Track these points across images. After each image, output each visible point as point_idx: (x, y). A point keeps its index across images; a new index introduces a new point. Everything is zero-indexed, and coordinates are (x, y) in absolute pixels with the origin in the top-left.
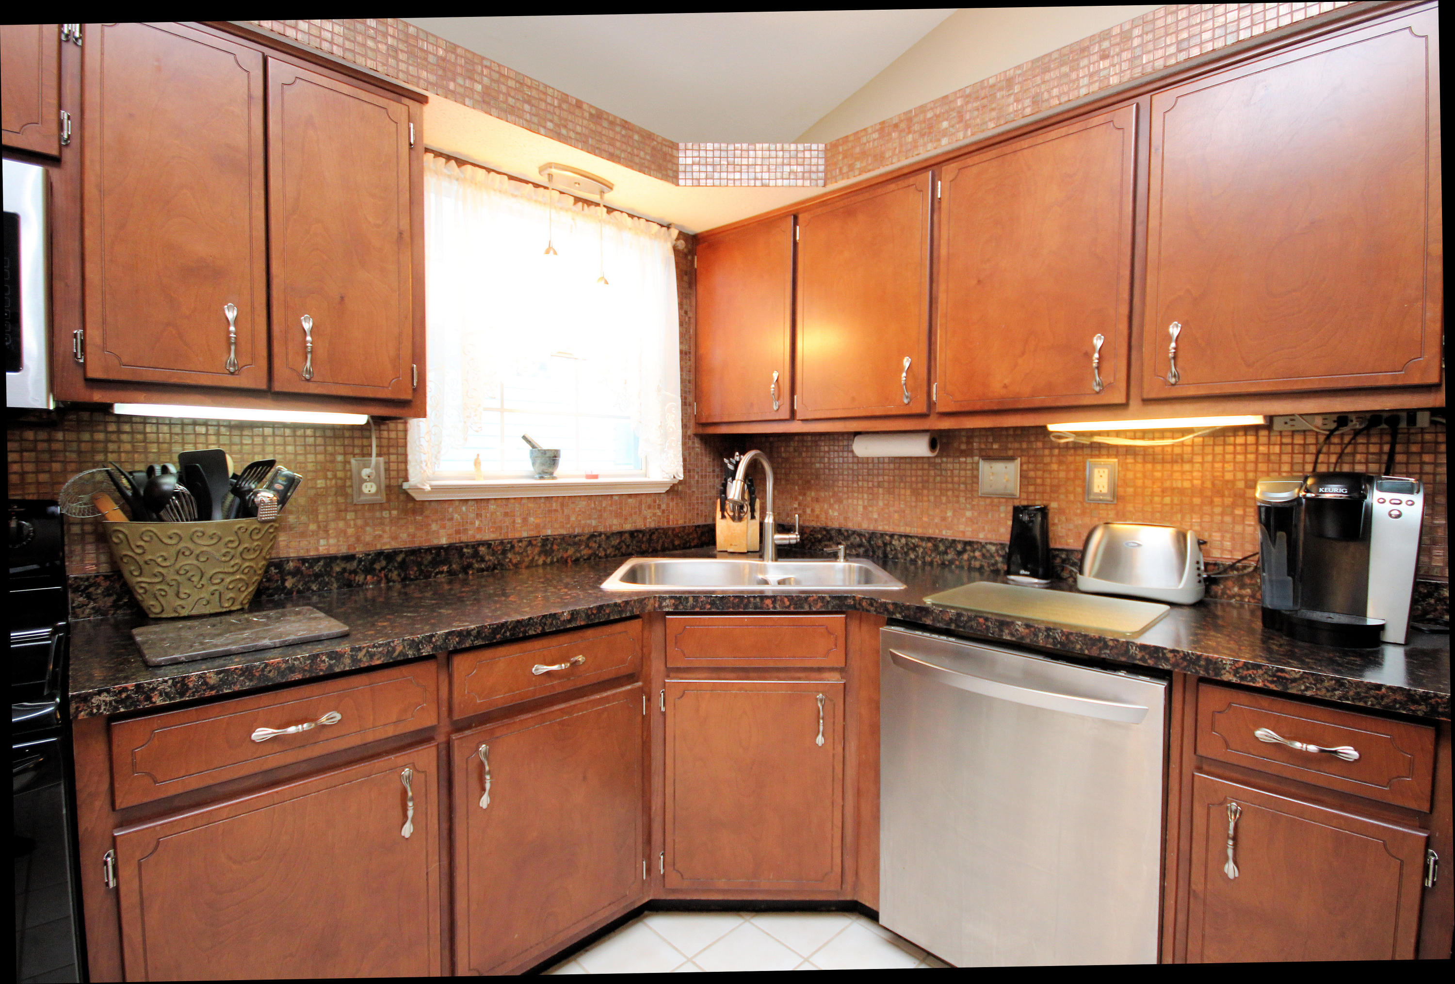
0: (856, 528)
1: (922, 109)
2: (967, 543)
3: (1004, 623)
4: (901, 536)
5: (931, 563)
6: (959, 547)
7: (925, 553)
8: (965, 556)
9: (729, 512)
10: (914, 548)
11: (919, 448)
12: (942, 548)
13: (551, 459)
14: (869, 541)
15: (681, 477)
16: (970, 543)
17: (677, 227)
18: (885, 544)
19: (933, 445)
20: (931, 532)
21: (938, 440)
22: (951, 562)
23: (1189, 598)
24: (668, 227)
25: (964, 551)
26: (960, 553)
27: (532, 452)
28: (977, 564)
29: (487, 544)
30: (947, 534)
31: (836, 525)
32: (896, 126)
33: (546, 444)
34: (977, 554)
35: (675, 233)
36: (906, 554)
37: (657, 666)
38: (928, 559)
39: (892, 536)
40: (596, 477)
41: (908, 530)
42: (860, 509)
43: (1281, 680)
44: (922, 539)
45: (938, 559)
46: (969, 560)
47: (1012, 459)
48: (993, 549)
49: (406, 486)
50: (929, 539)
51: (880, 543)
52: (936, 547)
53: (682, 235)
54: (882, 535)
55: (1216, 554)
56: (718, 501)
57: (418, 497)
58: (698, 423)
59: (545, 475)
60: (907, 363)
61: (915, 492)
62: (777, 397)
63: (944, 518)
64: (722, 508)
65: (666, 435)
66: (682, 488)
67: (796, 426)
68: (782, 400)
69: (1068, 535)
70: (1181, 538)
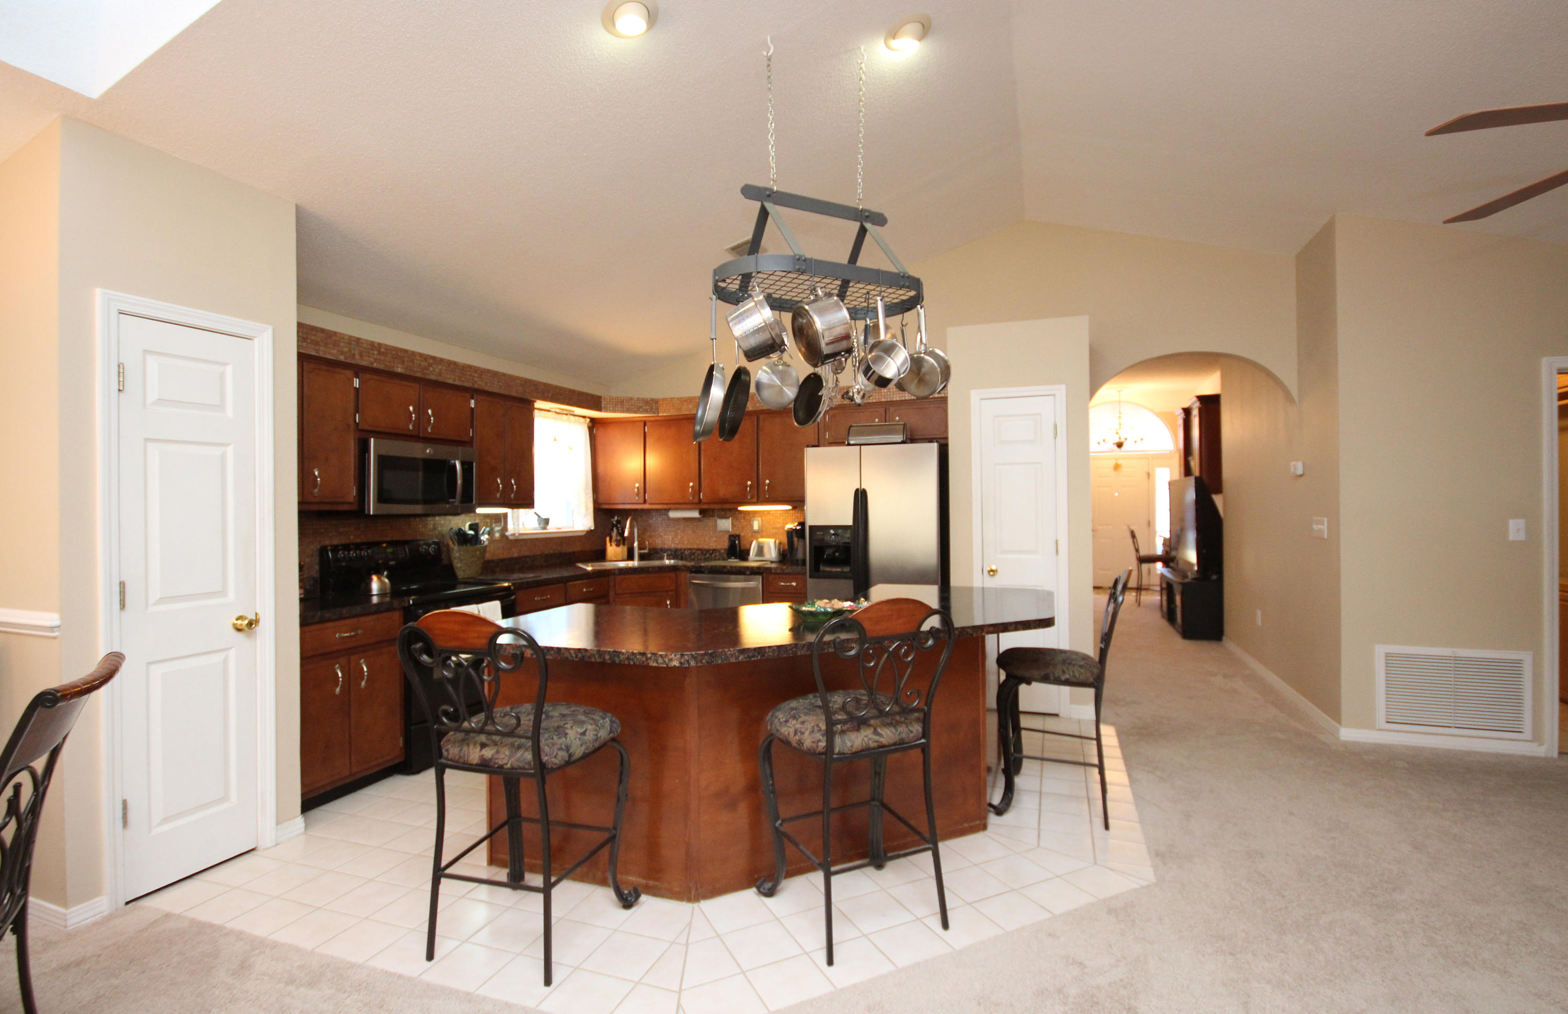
0: (669, 547)
2: (713, 550)
3: (724, 567)
4: (688, 549)
5: (700, 559)
6: (711, 552)
7: (698, 555)
8: (713, 555)
9: (613, 544)
10: (694, 554)
11: (695, 514)
12: (705, 552)
13: (547, 521)
14: (675, 552)
15: (593, 528)
16: (715, 550)
17: (588, 417)
18: (682, 554)
19: (700, 513)
20: (700, 547)
21: (702, 512)
22: (708, 557)
23: (777, 560)
24: (584, 417)
25: (713, 553)
26: (711, 554)
27: (538, 520)
29: (529, 557)
30: (706, 547)
32: (686, 401)
33: (544, 516)
34: (717, 554)
36: (690, 556)
37: (612, 594)
38: (699, 557)
39: (685, 550)
40: (560, 529)
41: (691, 547)
42: (670, 539)
43: (782, 570)
44: (697, 550)
45: (703, 557)
46: (715, 556)
47: (728, 518)
48: (723, 551)
49: (507, 534)
50: (700, 550)
51: (680, 553)
52: (702, 552)
53: (591, 421)
54: (681, 550)
55: (783, 546)
56: (608, 539)
57: (511, 538)
58: (596, 502)
59: (545, 528)
60: (691, 484)
61: (694, 532)
62: (638, 494)
63: (705, 541)
64: (611, 541)
65: (587, 509)
66: (589, 533)
67: (646, 506)
68: (640, 495)
69: (745, 546)
70: (775, 542)
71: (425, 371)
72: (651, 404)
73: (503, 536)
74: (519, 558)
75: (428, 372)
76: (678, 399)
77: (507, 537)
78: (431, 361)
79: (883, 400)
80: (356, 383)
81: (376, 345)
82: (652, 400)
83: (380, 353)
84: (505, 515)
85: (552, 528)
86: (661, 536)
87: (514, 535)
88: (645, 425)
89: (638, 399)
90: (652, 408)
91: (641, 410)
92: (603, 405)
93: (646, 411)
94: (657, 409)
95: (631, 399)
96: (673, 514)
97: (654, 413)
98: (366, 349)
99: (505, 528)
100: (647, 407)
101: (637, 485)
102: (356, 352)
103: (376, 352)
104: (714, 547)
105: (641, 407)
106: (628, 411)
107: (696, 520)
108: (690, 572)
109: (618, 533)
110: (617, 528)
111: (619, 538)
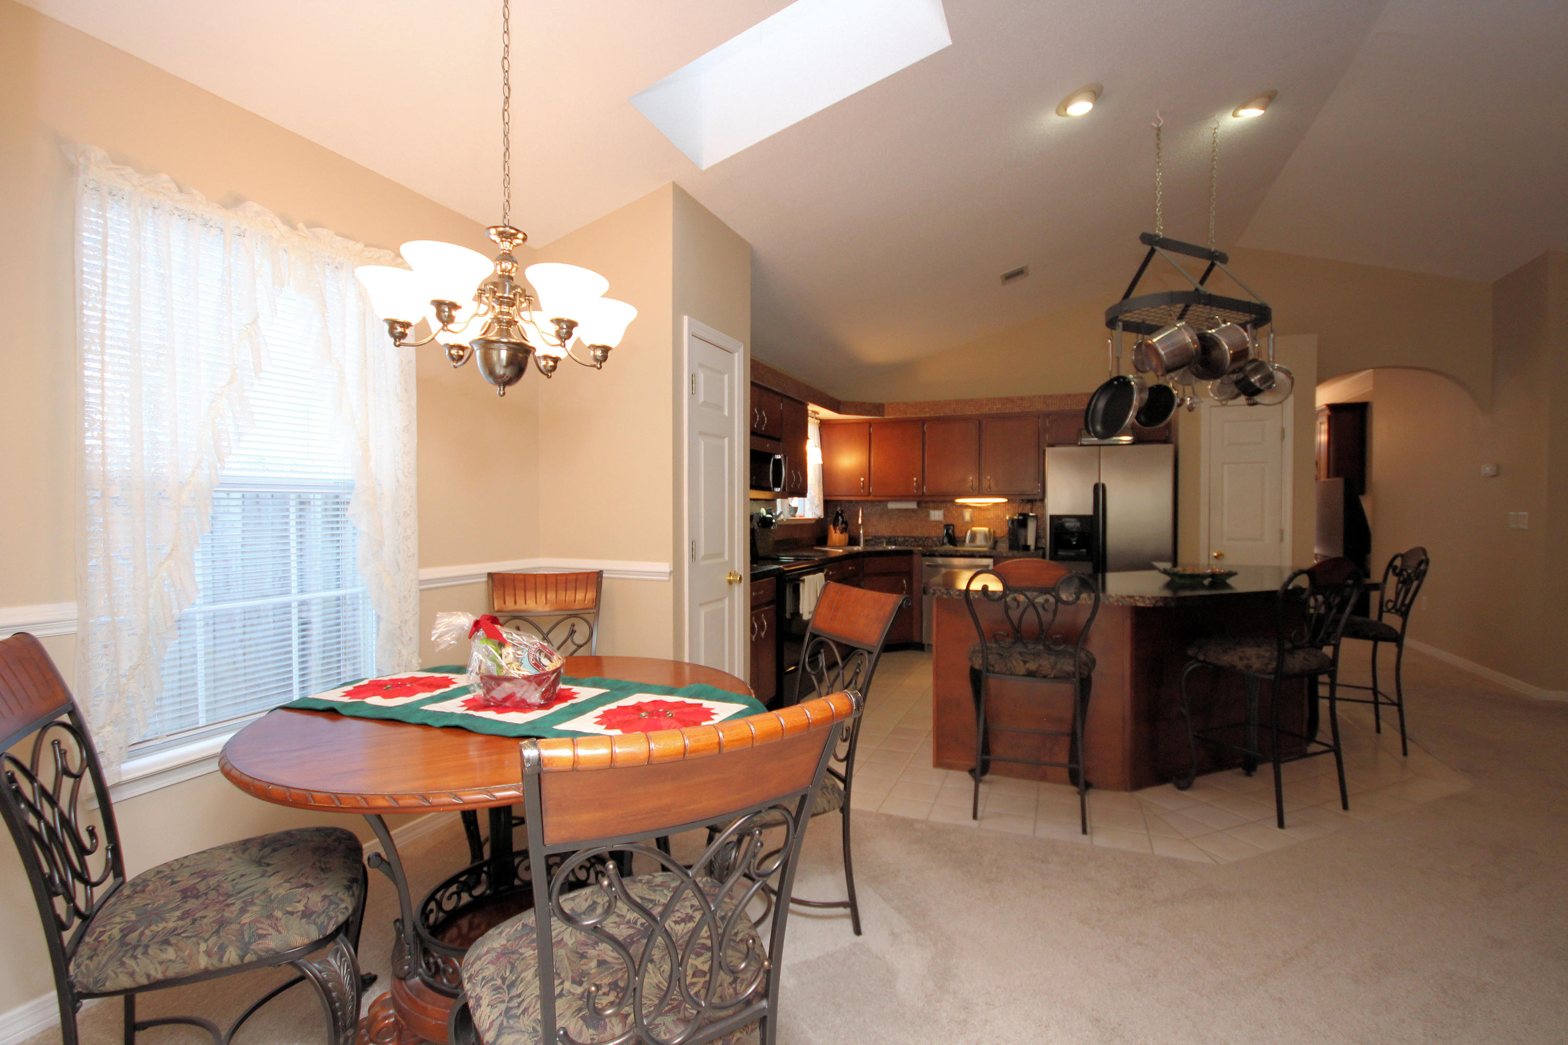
0: (882, 535)
1: (920, 403)
2: (929, 536)
3: (957, 551)
4: (902, 537)
6: (925, 537)
7: (911, 542)
8: (926, 542)
9: (837, 531)
10: (907, 541)
11: (914, 506)
12: (917, 539)
15: (823, 517)
16: (931, 536)
17: (819, 419)
18: (898, 541)
19: (918, 505)
20: (913, 535)
22: (921, 544)
23: (992, 546)
25: (930, 540)
26: (924, 541)
28: (930, 544)
30: (919, 535)
31: (876, 533)
34: (932, 541)
35: (819, 422)
36: (905, 543)
37: (861, 573)
38: (912, 544)
39: (898, 537)
40: (802, 517)
41: (906, 535)
42: (884, 528)
44: (910, 537)
45: (916, 544)
47: (941, 509)
48: (937, 539)
50: (913, 537)
51: (896, 540)
52: (915, 541)
53: (821, 422)
54: (894, 537)
55: (996, 533)
56: (832, 527)
58: (824, 496)
60: (915, 479)
61: (909, 522)
62: (863, 488)
63: (917, 530)
64: (835, 529)
65: (821, 500)
66: (819, 521)
67: (870, 498)
68: (865, 488)
69: (958, 534)
70: (990, 530)
72: (878, 409)
73: (777, 520)
76: (905, 403)
82: (881, 404)
85: (798, 516)
88: (870, 426)
89: (869, 404)
90: (879, 412)
91: (870, 412)
92: (841, 409)
93: (874, 414)
94: (884, 413)
95: (864, 403)
96: (892, 506)
97: (880, 416)
100: (876, 411)
101: (862, 479)
104: (926, 535)
105: (871, 410)
106: (860, 413)
107: (913, 511)
108: (924, 555)
109: (843, 522)
110: (842, 517)
111: (844, 526)
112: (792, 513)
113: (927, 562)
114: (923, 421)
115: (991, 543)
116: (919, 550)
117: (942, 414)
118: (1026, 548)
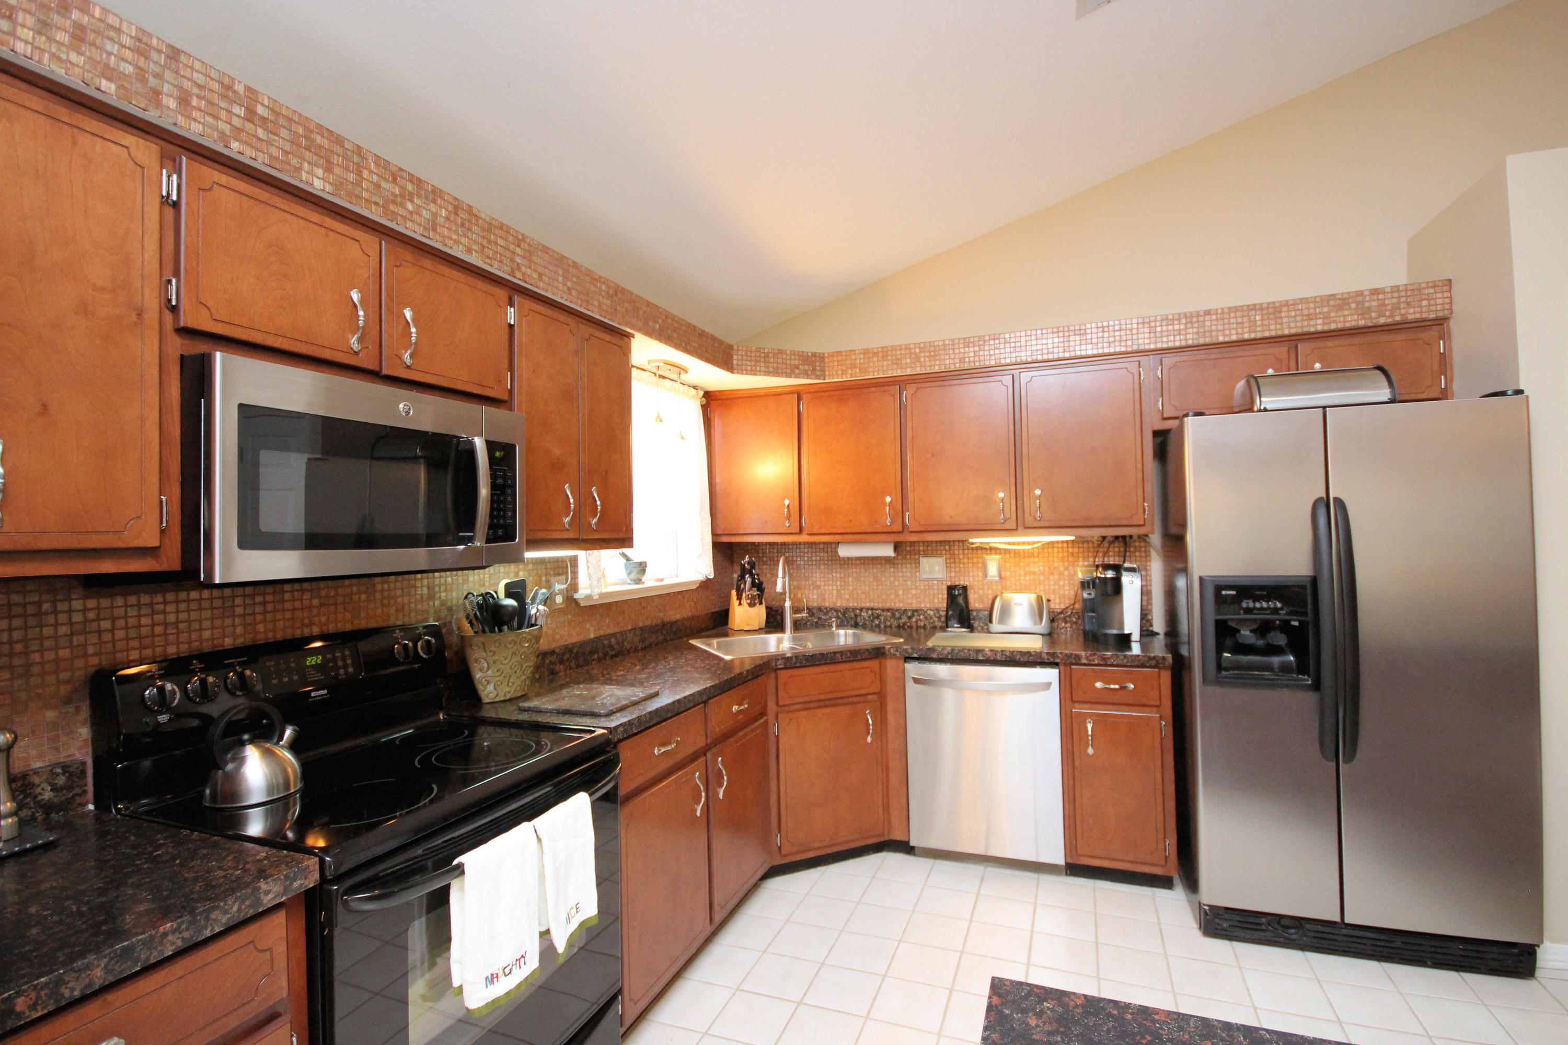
0: (832, 606)
1: (893, 348)
2: (914, 611)
4: (868, 609)
5: (891, 626)
6: (910, 614)
7: (886, 620)
8: (914, 619)
9: (744, 601)
10: (878, 617)
11: (886, 551)
12: (897, 615)
13: (643, 570)
14: (844, 614)
15: (711, 576)
16: (917, 611)
17: (702, 389)
18: (856, 616)
19: (896, 549)
20: (888, 605)
21: (897, 547)
22: (905, 624)
23: (1046, 631)
24: (695, 388)
25: (913, 616)
26: (910, 618)
27: (626, 565)
28: (922, 624)
29: (614, 636)
30: (900, 605)
31: (815, 604)
32: (876, 353)
33: (642, 561)
34: (922, 617)
35: (702, 393)
36: (872, 621)
38: (888, 623)
39: (861, 610)
40: (662, 580)
41: (872, 605)
42: (835, 592)
43: (1104, 659)
44: (883, 610)
45: (895, 623)
46: (916, 622)
47: (941, 555)
48: (931, 613)
49: (576, 596)
50: (888, 610)
51: (852, 615)
52: (893, 615)
53: (707, 395)
54: (853, 610)
55: (1052, 606)
56: (734, 593)
57: (583, 604)
58: (714, 534)
59: (638, 581)
60: (888, 499)
61: (876, 579)
62: (789, 517)
63: (897, 596)
64: (739, 598)
65: (703, 545)
66: (706, 584)
67: (804, 538)
68: (792, 519)
69: (975, 601)
70: (1039, 599)
71: (392, 207)
72: (812, 363)
73: (570, 600)
74: (598, 639)
75: (401, 211)
76: (865, 352)
77: (576, 602)
78: (410, 187)
79: (1286, 332)
80: (169, 184)
81: (240, 88)
82: (814, 355)
83: (251, 115)
84: (574, 561)
85: (650, 581)
86: (819, 588)
87: (589, 597)
88: (799, 397)
89: (794, 353)
90: (814, 370)
91: (797, 371)
92: (735, 362)
93: (806, 374)
94: (823, 371)
95: (781, 352)
96: (845, 551)
97: (817, 377)
98: (200, 87)
99: (574, 587)
100: (806, 367)
101: (787, 502)
102: (166, 88)
103: (238, 110)
104: (914, 606)
105: (797, 367)
106: (776, 373)
107: (887, 560)
108: (908, 659)
109: (753, 584)
110: (752, 575)
111: (755, 592)
112: (634, 575)
113: (913, 669)
114: (901, 383)
115: (1043, 627)
116: (897, 646)
117: (937, 369)
118: (1124, 641)
